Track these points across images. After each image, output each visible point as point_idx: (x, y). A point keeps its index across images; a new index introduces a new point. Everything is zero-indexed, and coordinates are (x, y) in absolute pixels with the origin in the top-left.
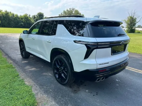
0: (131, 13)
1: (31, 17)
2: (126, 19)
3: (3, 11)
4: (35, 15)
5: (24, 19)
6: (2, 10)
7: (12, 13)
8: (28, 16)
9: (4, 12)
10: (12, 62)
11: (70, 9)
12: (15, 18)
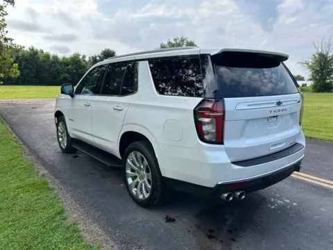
0: (320, 46)
1: (87, 59)
2: (311, 60)
3: (25, 49)
4: (97, 55)
5: (73, 66)
6: (24, 47)
7: (44, 51)
8: (81, 57)
9: (29, 50)
10: (46, 172)
11: (175, 40)
12: (53, 62)
